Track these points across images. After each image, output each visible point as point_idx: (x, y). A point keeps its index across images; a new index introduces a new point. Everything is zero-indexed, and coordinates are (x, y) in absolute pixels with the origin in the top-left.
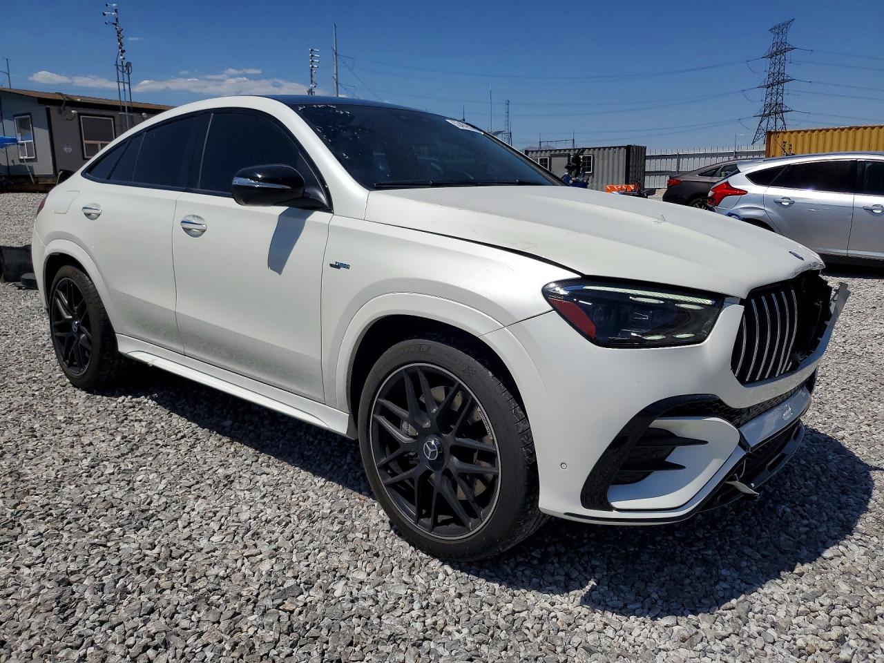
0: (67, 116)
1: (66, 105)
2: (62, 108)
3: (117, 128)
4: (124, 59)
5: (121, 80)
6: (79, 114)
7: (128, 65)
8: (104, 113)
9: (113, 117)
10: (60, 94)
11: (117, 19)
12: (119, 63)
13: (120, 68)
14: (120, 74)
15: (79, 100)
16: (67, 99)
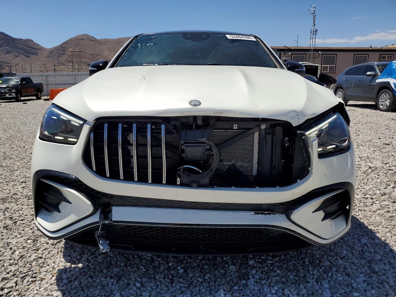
0: (287, 55)
1: (287, 51)
2: (285, 52)
3: (307, 58)
4: (314, 28)
5: (312, 38)
6: (292, 54)
7: (316, 30)
8: (302, 53)
9: (306, 54)
10: (285, 46)
11: (314, 11)
12: (312, 30)
13: (312, 33)
14: (312, 35)
15: (293, 48)
16: (287, 48)
